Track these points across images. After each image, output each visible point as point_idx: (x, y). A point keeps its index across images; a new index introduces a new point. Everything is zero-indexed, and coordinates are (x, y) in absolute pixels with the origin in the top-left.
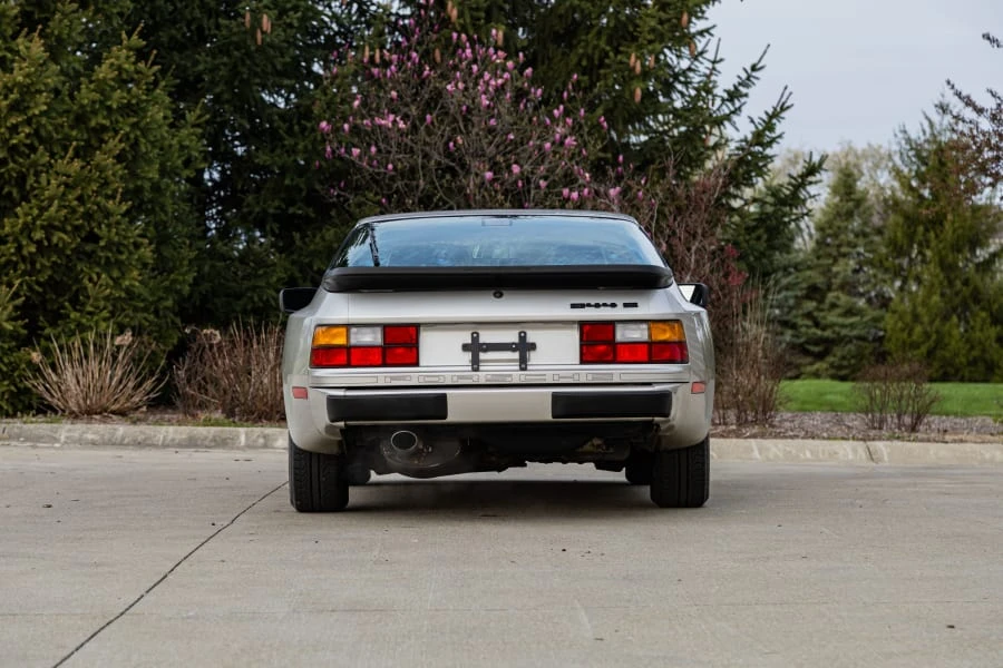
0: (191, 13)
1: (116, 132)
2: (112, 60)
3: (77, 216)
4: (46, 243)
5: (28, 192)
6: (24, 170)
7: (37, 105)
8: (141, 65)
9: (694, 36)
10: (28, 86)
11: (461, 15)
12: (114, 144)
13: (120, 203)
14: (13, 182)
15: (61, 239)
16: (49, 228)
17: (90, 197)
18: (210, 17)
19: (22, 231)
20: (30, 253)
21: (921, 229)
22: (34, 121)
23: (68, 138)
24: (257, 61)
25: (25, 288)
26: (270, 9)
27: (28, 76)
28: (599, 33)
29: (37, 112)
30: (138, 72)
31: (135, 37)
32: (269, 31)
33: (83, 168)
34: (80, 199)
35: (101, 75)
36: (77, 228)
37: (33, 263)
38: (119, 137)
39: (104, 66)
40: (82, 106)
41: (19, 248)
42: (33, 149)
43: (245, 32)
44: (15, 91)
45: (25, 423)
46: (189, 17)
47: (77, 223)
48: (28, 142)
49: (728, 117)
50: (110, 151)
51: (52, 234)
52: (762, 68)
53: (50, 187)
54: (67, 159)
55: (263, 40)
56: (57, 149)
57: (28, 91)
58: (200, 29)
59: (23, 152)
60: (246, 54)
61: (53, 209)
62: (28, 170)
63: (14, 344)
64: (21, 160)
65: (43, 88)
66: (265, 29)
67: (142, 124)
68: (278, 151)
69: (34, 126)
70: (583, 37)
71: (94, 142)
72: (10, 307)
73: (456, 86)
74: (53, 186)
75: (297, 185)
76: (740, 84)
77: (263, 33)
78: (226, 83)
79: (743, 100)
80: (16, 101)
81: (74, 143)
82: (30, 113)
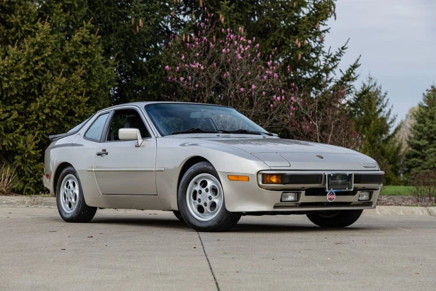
0: (107, 19)
1: (81, 65)
2: (80, 33)
3: (64, 103)
4: (50, 115)
5: (43, 92)
6: (41, 81)
7: (46, 52)
8: (92, 35)
9: (321, 33)
10: (42, 44)
11: (225, 20)
12: (80, 70)
13: (84, 97)
14: (36, 87)
15: (57, 113)
16: (52, 108)
17: (70, 94)
18: (114, 21)
19: (39, 109)
20: (43, 119)
21: (361, 126)
22: (45, 59)
23: (60, 68)
24: (137, 40)
25: (41, 136)
26: (143, 17)
27: (42, 39)
28: (280, 32)
29: (46, 55)
30: (91, 39)
31: (89, 23)
32: (142, 26)
33: (66, 81)
34: (66, 95)
35: (75, 39)
36: (64, 109)
37: (44, 125)
38: (82, 67)
39: (76, 36)
40: (67, 53)
41: (38, 117)
42: (45, 72)
43: (131, 27)
44: (37, 45)
45: (43, 197)
46: (106, 21)
47: (64, 106)
48: (43, 68)
49: (331, 70)
50: (78, 74)
51: (53, 111)
52: (346, 48)
53: (52, 89)
54: (60, 77)
55: (139, 30)
56: (55, 73)
57: (42, 46)
58: (110, 27)
59: (40, 74)
60: (132, 36)
61: (54, 99)
62: (43, 82)
63: (35, 161)
64: (40, 77)
65: (49, 44)
66: (140, 25)
67: (93, 62)
68: (145, 79)
69: (45, 62)
70: (273, 33)
71: (71, 70)
72: (34, 144)
73: (226, 50)
74: (53, 89)
75: (153, 95)
76: (337, 55)
77: (139, 27)
78: (123, 50)
79: (338, 62)
80: (37, 50)
81: (63, 70)
82: (43, 56)
